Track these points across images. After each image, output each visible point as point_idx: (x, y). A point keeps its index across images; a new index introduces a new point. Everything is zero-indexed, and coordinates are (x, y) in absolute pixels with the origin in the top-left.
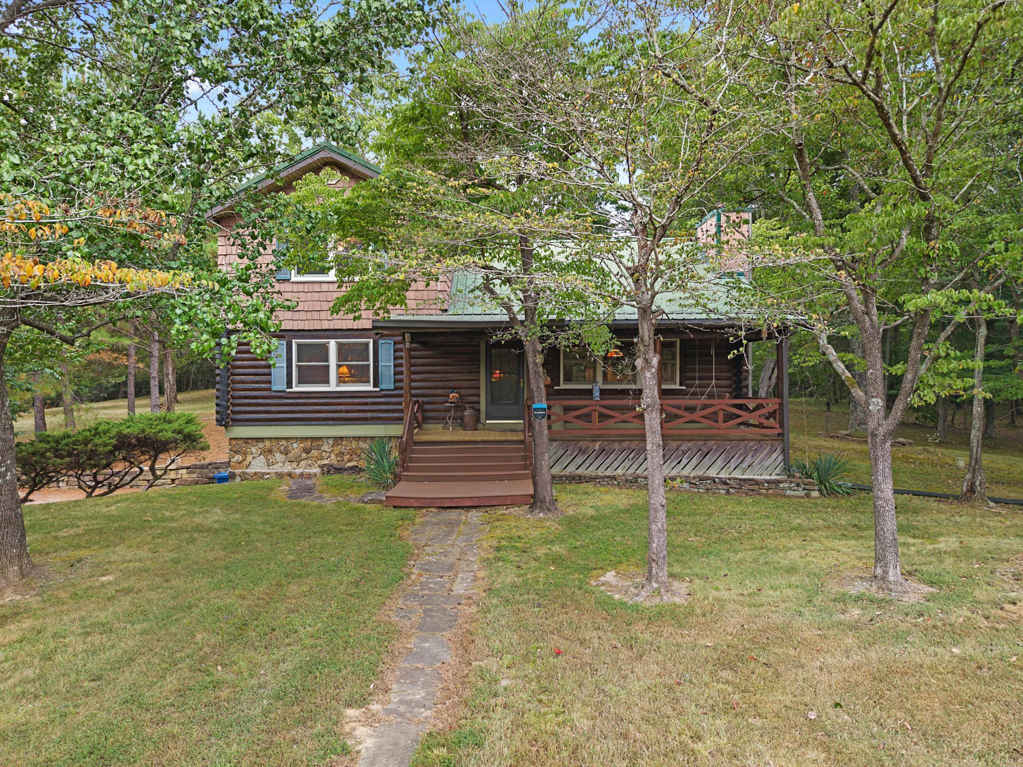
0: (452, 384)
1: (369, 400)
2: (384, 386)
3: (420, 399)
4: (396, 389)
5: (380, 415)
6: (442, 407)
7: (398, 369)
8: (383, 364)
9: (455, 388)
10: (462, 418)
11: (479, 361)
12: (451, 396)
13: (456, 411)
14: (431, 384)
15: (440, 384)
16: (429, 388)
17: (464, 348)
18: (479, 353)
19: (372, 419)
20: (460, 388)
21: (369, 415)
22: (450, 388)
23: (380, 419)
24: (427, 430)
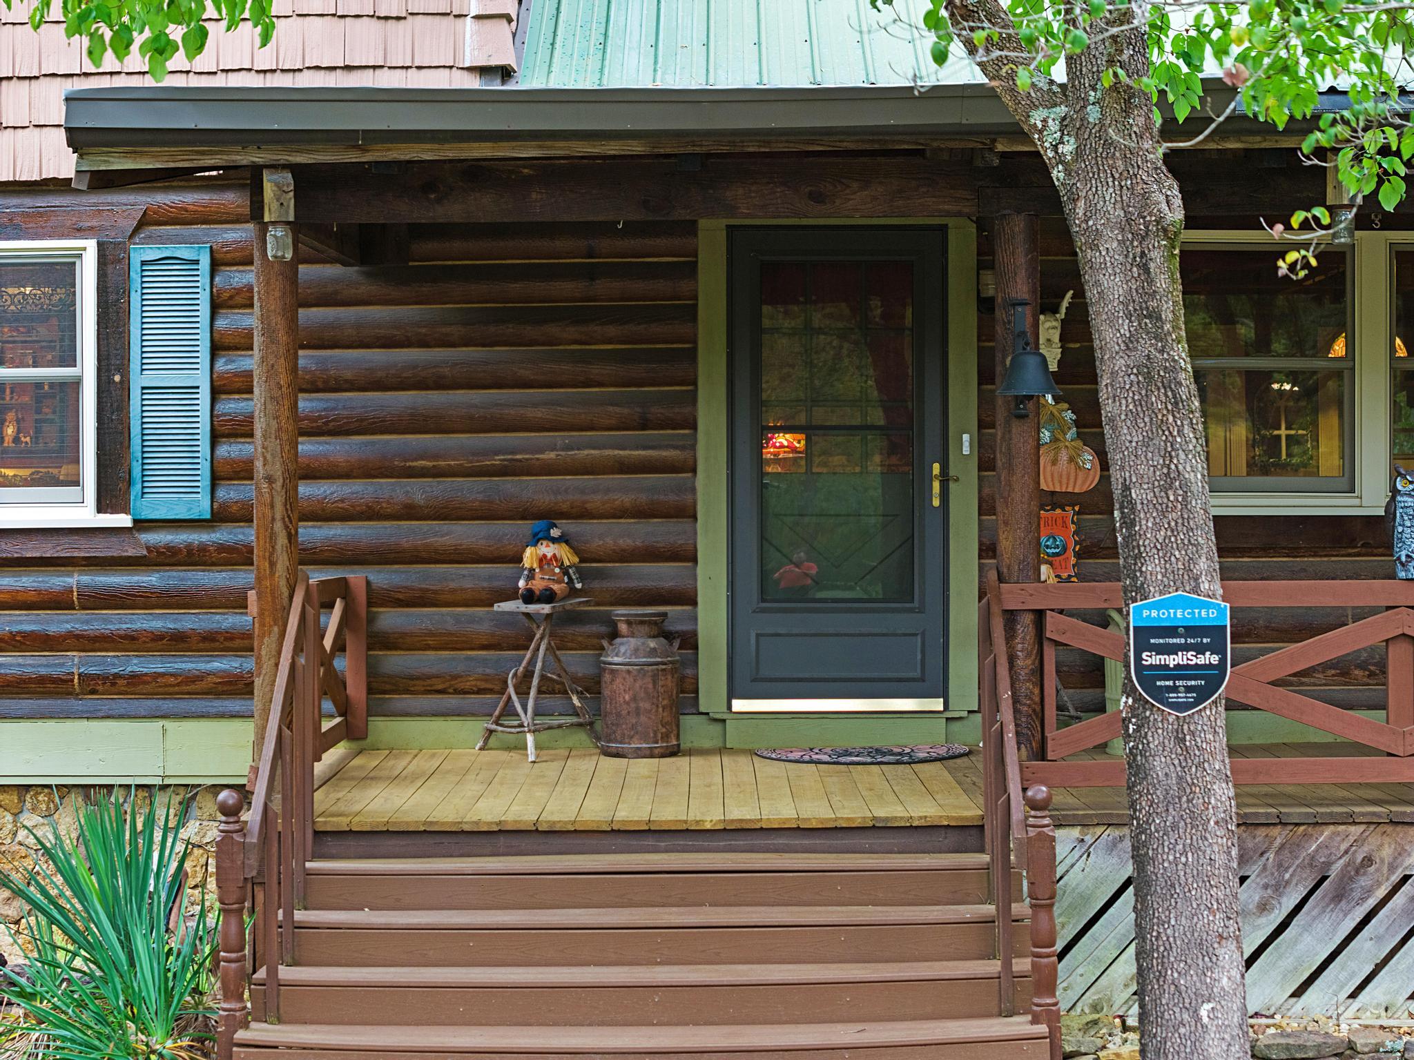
0: (533, 489)
1: (74, 580)
2: (155, 505)
3: (356, 576)
4: (220, 516)
5: (137, 664)
6: (478, 620)
7: (231, 406)
8: (150, 379)
9: (550, 516)
10: (592, 687)
11: (691, 356)
12: (530, 556)
13: (560, 644)
14: (418, 491)
15: (470, 490)
16: (410, 512)
17: (602, 286)
18: (690, 313)
19: (93, 685)
20: (583, 514)
21: (73, 663)
22: (524, 514)
23: (134, 684)
24: (393, 750)
